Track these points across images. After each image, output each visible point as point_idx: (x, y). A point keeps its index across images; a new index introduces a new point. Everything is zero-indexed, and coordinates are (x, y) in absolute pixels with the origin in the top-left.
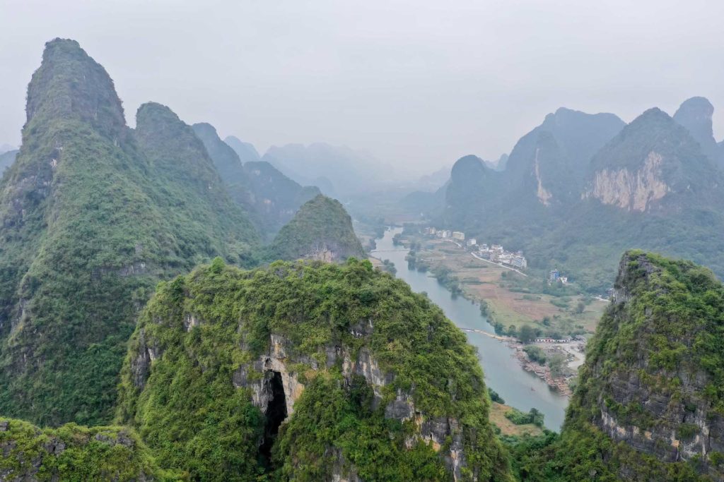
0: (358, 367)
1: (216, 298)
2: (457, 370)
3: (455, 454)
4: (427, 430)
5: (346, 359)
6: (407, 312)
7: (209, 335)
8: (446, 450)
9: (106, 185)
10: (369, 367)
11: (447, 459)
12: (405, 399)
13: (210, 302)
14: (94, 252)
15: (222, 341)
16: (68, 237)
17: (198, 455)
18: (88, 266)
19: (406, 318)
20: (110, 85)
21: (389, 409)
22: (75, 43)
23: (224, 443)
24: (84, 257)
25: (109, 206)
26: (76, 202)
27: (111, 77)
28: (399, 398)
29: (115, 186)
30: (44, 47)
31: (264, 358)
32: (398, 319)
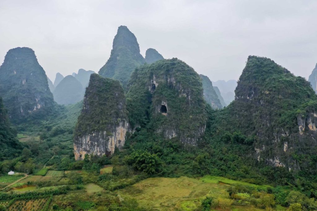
0: (171, 80)
1: (143, 70)
2: (192, 79)
3: (189, 97)
4: (184, 92)
5: (168, 78)
6: (183, 67)
7: (141, 77)
8: (188, 96)
9: (130, 62)
10: (173, 79)
11: (188, 98)
12: (179, 85)
13: (142, 70)
14: (125, 78)
15: (144, 78)
16: (119, 75)
17: (135, 98)
18: (123, 82)
19: (182, 68)
20: (135, 39)
21: (176, 87)
22: (126, 27)
23: (141, 96)
24: (123, 79)
25: (130, 67)
26: (122, 66)
27: (136, 37)
28: (178, 85)
29: (132, 62)
30: (118, 28)
31: (152, 80)
32: (180, 69)
